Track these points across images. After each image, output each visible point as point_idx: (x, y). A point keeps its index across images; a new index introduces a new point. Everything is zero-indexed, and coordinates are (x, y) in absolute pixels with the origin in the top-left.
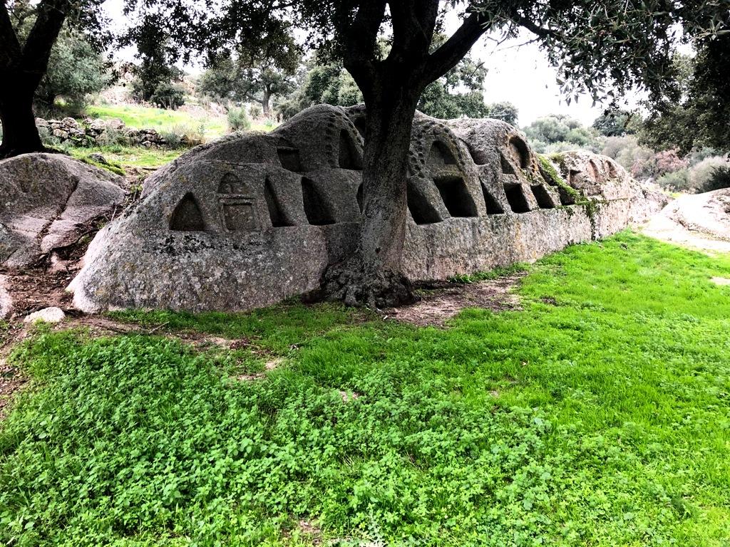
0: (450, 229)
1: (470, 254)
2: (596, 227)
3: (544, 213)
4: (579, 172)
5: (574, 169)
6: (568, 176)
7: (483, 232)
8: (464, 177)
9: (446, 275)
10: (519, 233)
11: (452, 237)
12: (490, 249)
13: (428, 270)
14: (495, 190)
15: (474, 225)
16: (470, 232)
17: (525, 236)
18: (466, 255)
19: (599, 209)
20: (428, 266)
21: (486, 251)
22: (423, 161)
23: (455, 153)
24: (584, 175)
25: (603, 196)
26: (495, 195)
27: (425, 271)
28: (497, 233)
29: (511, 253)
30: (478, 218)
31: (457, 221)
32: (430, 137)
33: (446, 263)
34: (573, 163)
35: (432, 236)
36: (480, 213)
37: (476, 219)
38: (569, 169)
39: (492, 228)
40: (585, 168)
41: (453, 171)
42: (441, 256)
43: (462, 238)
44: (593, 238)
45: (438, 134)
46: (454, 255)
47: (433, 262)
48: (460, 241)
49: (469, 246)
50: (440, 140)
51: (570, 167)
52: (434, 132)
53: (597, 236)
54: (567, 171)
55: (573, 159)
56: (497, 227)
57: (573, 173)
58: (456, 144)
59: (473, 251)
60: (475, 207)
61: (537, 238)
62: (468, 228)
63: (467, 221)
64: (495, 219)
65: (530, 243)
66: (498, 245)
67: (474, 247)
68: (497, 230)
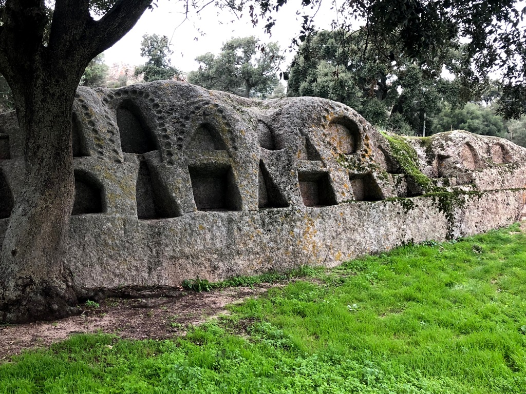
0: (190, 225)
1: (221, 255)
2: (456, 224)
3: (359, 206)
4: (448, 157)
5: (442, 153)
6: (435, 162)
7: (246, 228)
8: (233, 165)
9: (181, 278)
10: (311, 230)
11: (191, 235)
12: (258, 249)
13: (149, 273)
14: (284, 179)
15: (230, 221)
16: (224, 229)
17: (322, 235)
18: (216, 256)
19: (463, 202)
20: (150, 269)
21: (249, 252)
22: (180, 147)
23: (226, 137)
24: (453, 161)
25: (474, 186)
26: (282, 186)
27: (146, 275)
28: (269, 231)
29: (295, 254)
30: (241, 213)
31: (203, 217)
32: (198, 119)
33: (181, 265)
34: (442, 147)
35: (159, 234)
36: (246, 207)
37: (236, 214)
38: (436, 153)
39: (263, 225)
40: (456, 153)
41: (220, 158)
42: (172, 257)
43: (208, 236)
44: (449, 237)
45: (208, 115)
46: (195, 256)
47: (159, 264)
48: (205, 239)
49: (219, 245)
50: (209, 121)
51: (438, 151)
52: (204, 113)
53: (457, 234)
54: (433, 156)
55: (443, 142)
56: (271, 223)
57: (441, 158)
58: (230, 126)
59: (226, 252)
60: (240, 199)
61: (343, 236)
62: (220, 224)
63: (219, 217)
64: (268, 214)
65: (331, 243)
66: (270, 245)
67: (228, 247)
68: (270, 227)
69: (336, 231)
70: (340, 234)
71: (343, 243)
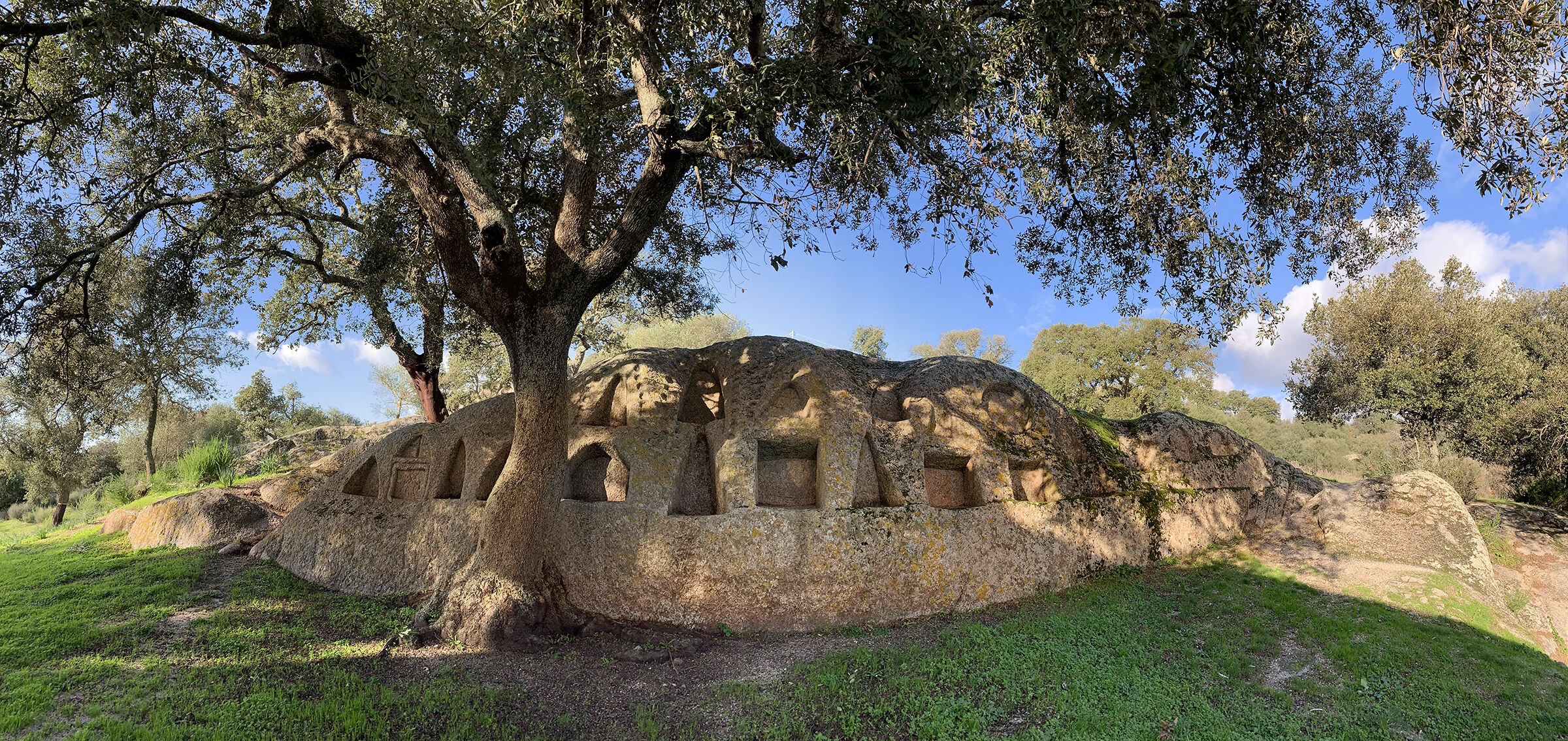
1: (784, 582)
2: (1163, 536)
3: (1019, 509)
7: (828, 538)
8: (822, 438)
9: (719, 617)
10: (936, 546)
12: (846, 576)
14: (902, 463)
15: (803, 525)
16: (791, 538)
17: (955, 554)
19: (1173, 503)
21: (831, 579)
23: (818, 400)
25: (1187, 482)
26: (897, 472)
28: (866, 543)
29: (909, 587)
30: (821, 513)
34: (1149, 431)
35: (691, 538)
36: (831, 504)
37: (814, 515)
39: (856, 533)
43: (765, 548)
44: (1154, 556)
48: (759, 553)
49: (780, 564)
52: (792, 370)
53: (1163, 551)
55: (1151, 424)
56: (868, 532)
58: (825, 386)
59: (793, 577)
61: (992, 556)
62: (786, 529)
63: (786, 518)
64: (866, 516)
65: (971, 569)
66: (865, 569)
67: (797, 567)
68: (867, 538)
69: (979, 550)
70: (986, 553)
71: (991, 569)
